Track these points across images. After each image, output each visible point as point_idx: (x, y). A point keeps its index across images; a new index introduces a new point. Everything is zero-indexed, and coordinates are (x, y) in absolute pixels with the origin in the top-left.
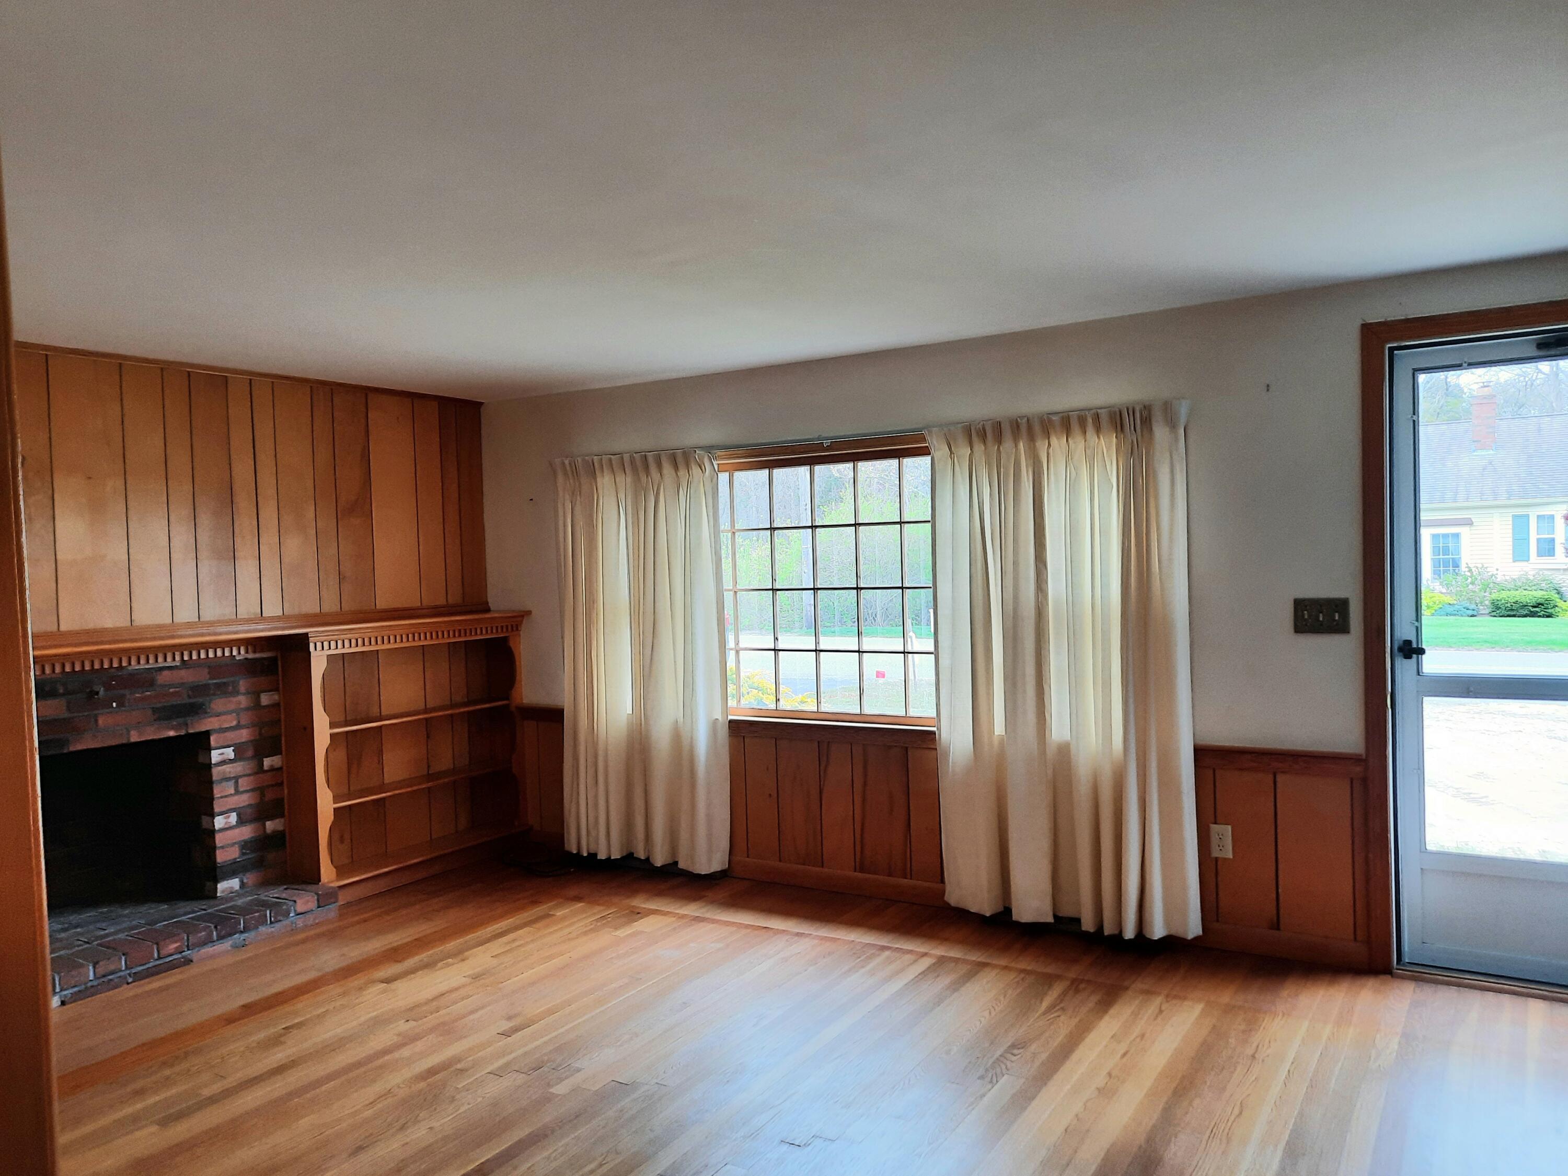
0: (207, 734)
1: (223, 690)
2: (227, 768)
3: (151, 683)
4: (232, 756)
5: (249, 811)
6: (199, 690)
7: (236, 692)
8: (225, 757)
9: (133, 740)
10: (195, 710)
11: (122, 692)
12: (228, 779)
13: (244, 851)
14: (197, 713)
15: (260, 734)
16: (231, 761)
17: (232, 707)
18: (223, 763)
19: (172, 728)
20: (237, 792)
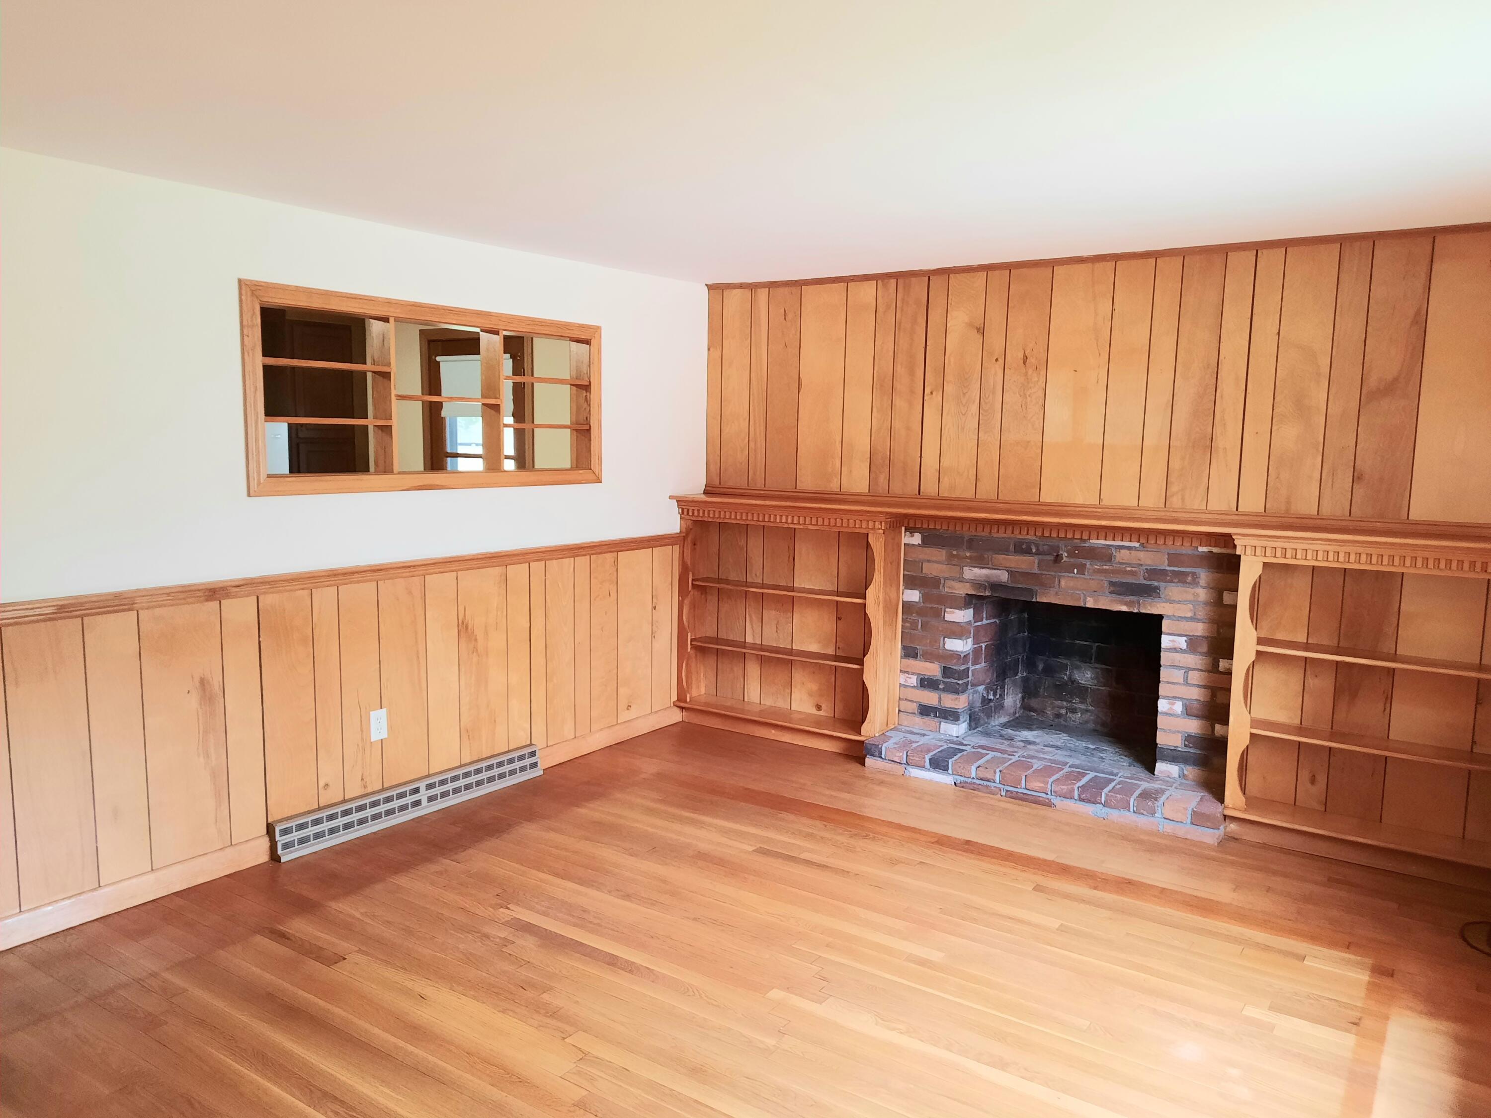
0: (1160, 618)
1: (1180, 578)
2: (1178, 657)
3: (1109, 558)
4: (1184, 646)
5: (1196, 705)
6: (1154, 573)
7: (1195, 583)
8: (1176, 645)
9: (1088, 605)
10: (1150, 591)
11: (1084, 561)
12: (1179, 668)
13: (1186, 743)
14: (1150, 596)
15: (1218, 632)
16: (1182, 651)
17: (1190, 597)
18: (1175, 650)
19: (1125, 604)
20: (1186, 682)
